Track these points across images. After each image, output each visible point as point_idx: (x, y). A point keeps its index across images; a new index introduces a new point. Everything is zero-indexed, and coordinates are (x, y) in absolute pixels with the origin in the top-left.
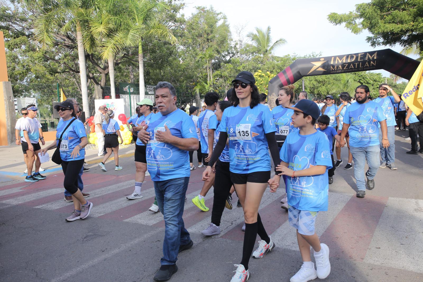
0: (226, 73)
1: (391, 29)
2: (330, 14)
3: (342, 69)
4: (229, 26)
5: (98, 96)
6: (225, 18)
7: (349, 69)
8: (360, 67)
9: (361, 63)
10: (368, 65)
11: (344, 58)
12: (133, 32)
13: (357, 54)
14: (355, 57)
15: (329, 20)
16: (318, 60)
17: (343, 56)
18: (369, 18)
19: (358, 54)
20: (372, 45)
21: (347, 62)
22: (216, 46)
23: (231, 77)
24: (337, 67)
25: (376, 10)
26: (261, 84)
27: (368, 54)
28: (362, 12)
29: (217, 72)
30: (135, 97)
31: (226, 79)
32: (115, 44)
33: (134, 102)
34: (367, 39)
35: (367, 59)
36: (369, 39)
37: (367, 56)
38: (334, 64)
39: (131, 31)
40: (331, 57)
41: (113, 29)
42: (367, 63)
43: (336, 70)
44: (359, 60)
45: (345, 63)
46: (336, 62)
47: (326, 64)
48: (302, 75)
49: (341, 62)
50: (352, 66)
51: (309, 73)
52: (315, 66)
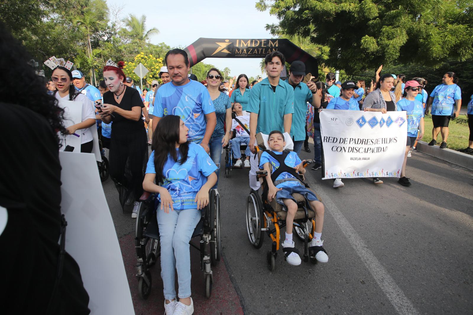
0: (106, 52)
3: (246, 53)
7: (252, 54)
8: (263, 53)
9: (264, 49)
11: (249, 42)
14: (259, 42)
16: (223, 41)
17: (248, 40)
19: (261, 40)
20: (272, 33)
21: (251, 46)
24: (242, 51)
27: (270, 41)
34: (266, 27)
35: (270, 46)
37: (270, 43)
38: (239, 47)
40: (236, 40)
42: (270, 50)
43: (240, 53)
44: (263, 46)
45: (250, 48)
46: (241, 46)
47: (231, 47)
48: (206, 56)
49: (246, 46)
50: (256, 51)
51: (213, 54)
52: (220, 47)
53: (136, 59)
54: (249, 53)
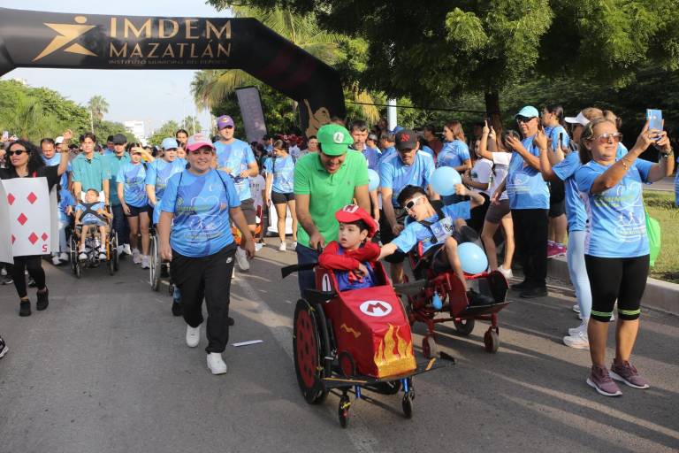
3: (141, 56)
7: (160, 59)
8: (192, 55)
9: (193, 45)
10: (211, 54)
11: (148, 25)
13: (180, 20)
14: (176, 26)
16: (69, 19)
17: (145, 19)
19: (183, 19)
21: (155, 36)
24: (130, 49)
27: (208, 22)
35: (208, 37)
38: (119, 39)
40: (108, 18)
42: (209, 47)
43: (124, 56)
44: (188, 36)
45: (151, 40)
46: (126, 35)
47: (95, 36)
48: (15, 61)
49: (141, 36)
50: (171, 50)
51: (39, 57)
52: (58, 37)
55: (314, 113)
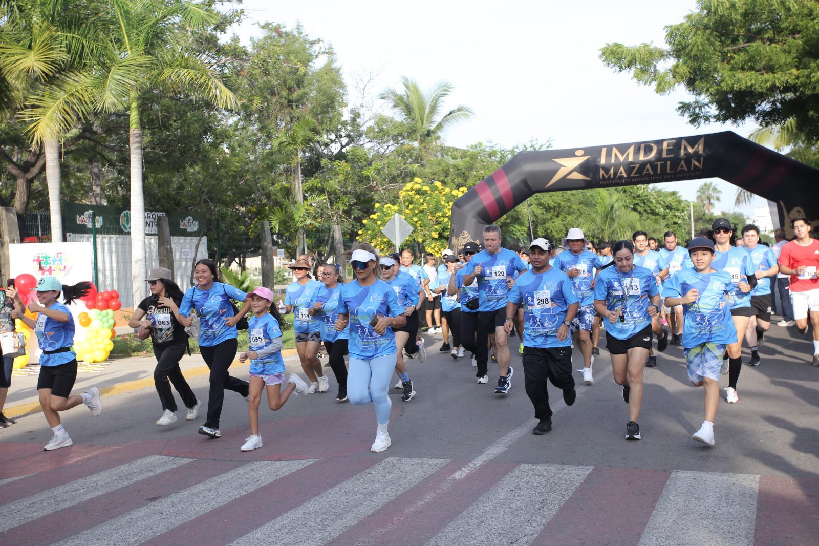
0: (334, 184)
1: (749, 84)
2: (606, 46)
3: (625, 176)
4: (341, 72)
5: (10, 237)
6: (330, 52)
7: (643, 177)
8: (668, 171)
9: (669, 163)
10: (685, 168)
11: (631, 150)
12: (120, 72)
13: (659, 143)
14: (655, 147)
15: (604, 61)
16: (570, 153)
17: (628, 146)
18: (695, 58)
19: (662, 141)
20: (692, 122)
21: (636, 161)
22: (309, 117)
23: (345, 193)
24: (616, 171)
25: (712, 39)
26: (422, 212)
27: (684, 143)
28: (680, 44)
29: (313, 182)
30: (106, 241)
31: (334, 198)
32: (66, 102)
33: (104, 252)
34: (679, 108)
35: (682, 154)
36: (684, 107)
37: (683, 147)
38: (608, 164)
39: (112, 69)
40: (599, 149)
41: (63, 62)
42: (683, 163)
43: (612, 176)
44: (664, 155)
45: (633, 163)
46: (613, 161)
47: (590, 164)
48: (533, 189)
49: (624, 159)
50: (650, 169)
51: (548, 185)
52: (562, 169)
53: (402, 194)
54: (632, 175)
55: (788, 212)
